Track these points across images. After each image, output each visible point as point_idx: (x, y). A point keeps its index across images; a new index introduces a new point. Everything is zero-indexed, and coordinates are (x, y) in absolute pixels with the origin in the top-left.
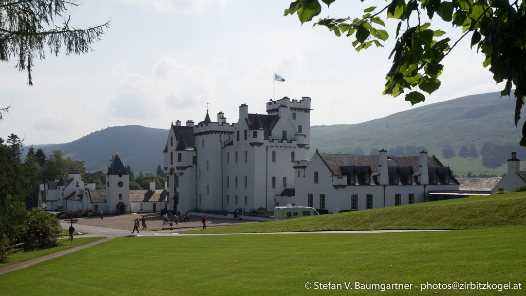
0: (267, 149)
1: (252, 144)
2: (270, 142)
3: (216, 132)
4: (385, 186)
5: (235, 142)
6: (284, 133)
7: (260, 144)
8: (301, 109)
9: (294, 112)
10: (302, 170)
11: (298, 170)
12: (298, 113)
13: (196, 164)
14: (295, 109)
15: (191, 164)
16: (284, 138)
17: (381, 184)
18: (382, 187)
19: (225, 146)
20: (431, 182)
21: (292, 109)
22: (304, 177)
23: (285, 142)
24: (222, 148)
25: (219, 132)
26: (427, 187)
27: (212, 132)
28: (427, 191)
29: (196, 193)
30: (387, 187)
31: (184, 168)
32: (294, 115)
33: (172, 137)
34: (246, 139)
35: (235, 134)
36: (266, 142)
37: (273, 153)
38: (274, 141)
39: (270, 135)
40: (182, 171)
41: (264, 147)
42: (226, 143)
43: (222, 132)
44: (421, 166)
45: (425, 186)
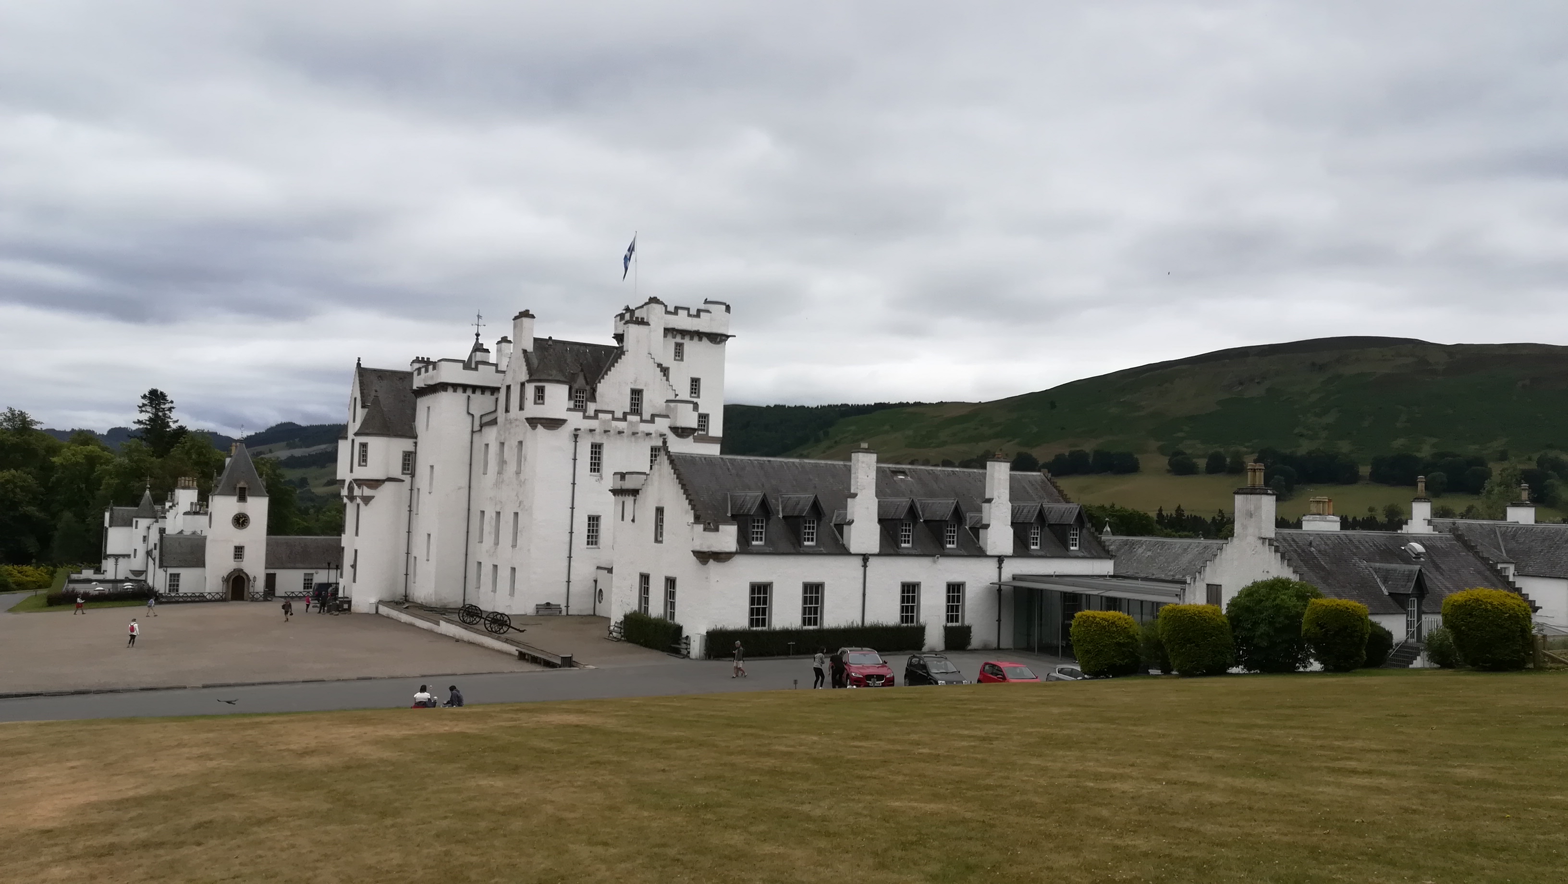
0: (576, 436)
1: (533, 422)
2: (585, 417)
3: (455, 387)
4: (865, 558)
5: (501, 414)
6: (637, 394)
7: (554, 424)
8: (699, 335)
9: (678, 339)
10: (629, 500)
11: (621, 498)
12: (691, 347)
13: (413, 475)
14: (684, 333)
15: (397, 472)
16: (636, 406)
17: (852, 551)
18: (859, 561)
19: (481, 426)
20: (1022, 548)
21: (669, 331)
22: (633, 521)
23: (635, 418)
24: (473, 432)
25: (465, 387)
26: (1006, 564)
27: (443, 387)
28: (1007, 575)
29: (408, 553)
30: (872, 561)
31: (375, 484)
32: (679, 348)
33: (355, 399)
34: (521, 408)
35: (503, 391)
36: (575, 420)
37: (596, 449)
38: (600, 415)
39: (593, 398)
40: (367, 492)
41: (566, 432)
42: (486, 419)
43: (474, 388)
44: (989, 501)
45: (1001, 559)
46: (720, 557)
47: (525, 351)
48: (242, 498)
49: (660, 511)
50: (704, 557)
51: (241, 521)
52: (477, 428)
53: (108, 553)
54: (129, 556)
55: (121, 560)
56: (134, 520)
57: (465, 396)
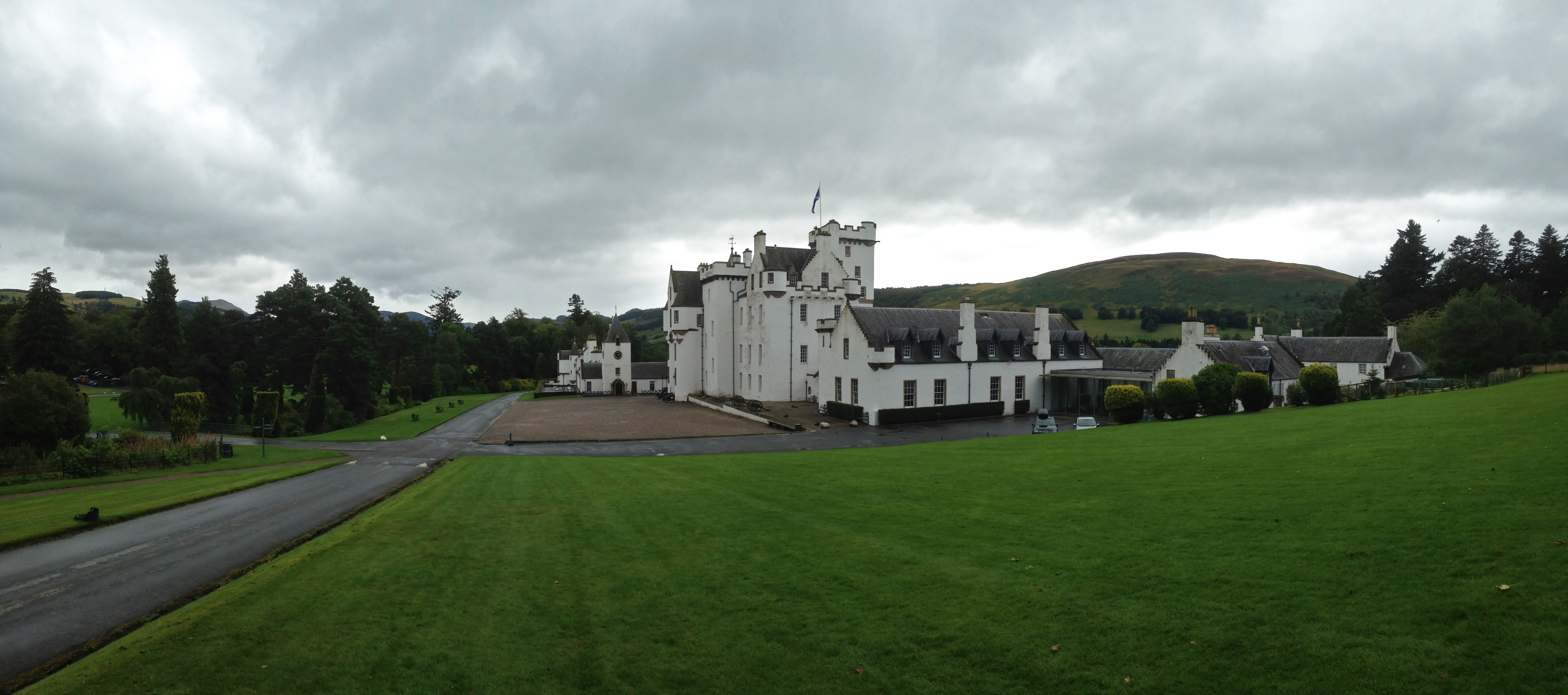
0: (792, 301)
1: (768, 294)
2: (797, 290)
3: (723, 277)
4: (970, 364)
5: (749, 291)
6: (825, 276)
7: (779, 294)
8: (859, 241)
9: (847, 244)
10: (827, 335)
11: (822, 334)
12: (854, 248)
13: (703, 327)
14: (850, 240)
15: (695, 327)
16: (825, 284)
17: (962, 360)
18: (966, 365)
19: (738, 298)
20: (1055, 356)
21: (842, 240)
22: (830, 347)
23: (824, 290)
24: (734, 301)
25: (728, 277)
26: (1048, 364)
27: (716, 277)
28: (1047, 372)
29: (702, 369)
30: (973, 365)
31: (683, 332)
32: (848, 250)
33: (671, 288)
34: (761, 286)
35: (750, 279)
36: (791, 292)
37: (804, 308)
38: (805, 288)
39: (800, 279)
40: (680, 337)
41: (786, 298)
42: (740, 294)
43: (733, 277)
44: (1038, 329)
45: (1044, 362)
46: (885, 366)
47: (761, 254)
48: (618, 344)
49: (846, 341)
50: (875, 366)
51: (618, 355)
52: (735, 299)
53: (560, 372)
54: (568, 374)
55: (565, 376)
56: (570, 356)
57: (729, 281)
